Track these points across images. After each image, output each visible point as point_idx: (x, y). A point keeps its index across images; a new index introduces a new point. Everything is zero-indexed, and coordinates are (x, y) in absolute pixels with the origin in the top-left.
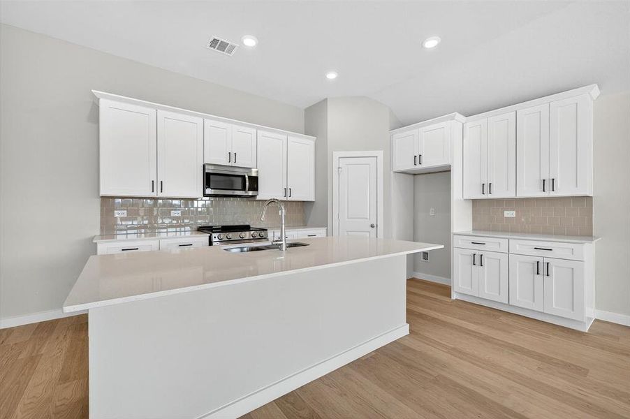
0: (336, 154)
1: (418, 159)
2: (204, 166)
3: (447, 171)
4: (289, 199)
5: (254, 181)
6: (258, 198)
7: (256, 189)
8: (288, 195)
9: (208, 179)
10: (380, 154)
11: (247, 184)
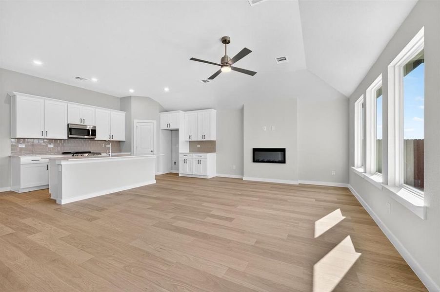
0: (135, 121)
1: (169, 125)
2: (68, 125)
3: (177, 130)
4: (112, 140)
5: (94, 132)
6: (96, 139)
7: (95, 135)
8: (111, 138)
9: (70, 130)
10: (155, 122)
11: (90, 133)
